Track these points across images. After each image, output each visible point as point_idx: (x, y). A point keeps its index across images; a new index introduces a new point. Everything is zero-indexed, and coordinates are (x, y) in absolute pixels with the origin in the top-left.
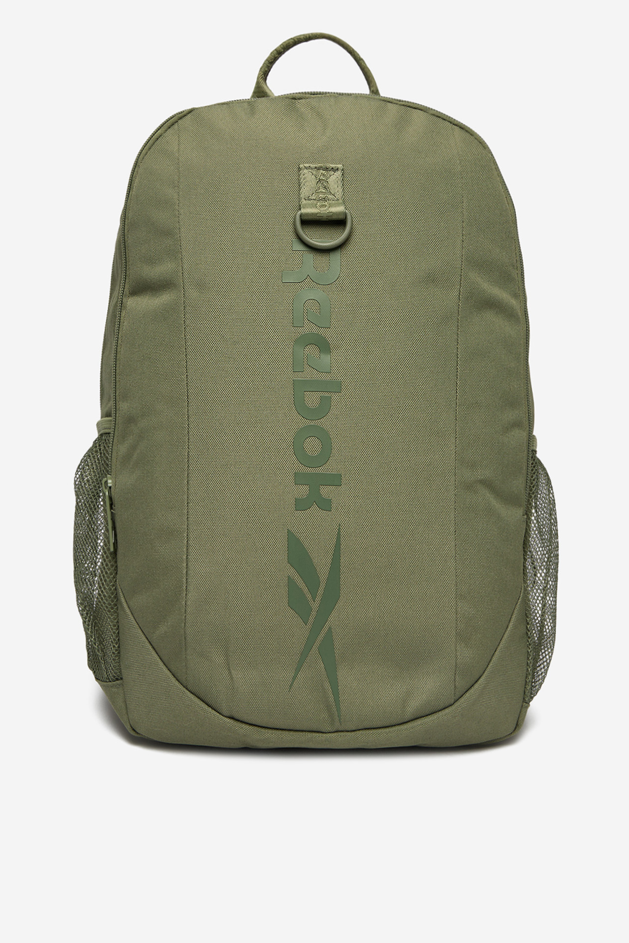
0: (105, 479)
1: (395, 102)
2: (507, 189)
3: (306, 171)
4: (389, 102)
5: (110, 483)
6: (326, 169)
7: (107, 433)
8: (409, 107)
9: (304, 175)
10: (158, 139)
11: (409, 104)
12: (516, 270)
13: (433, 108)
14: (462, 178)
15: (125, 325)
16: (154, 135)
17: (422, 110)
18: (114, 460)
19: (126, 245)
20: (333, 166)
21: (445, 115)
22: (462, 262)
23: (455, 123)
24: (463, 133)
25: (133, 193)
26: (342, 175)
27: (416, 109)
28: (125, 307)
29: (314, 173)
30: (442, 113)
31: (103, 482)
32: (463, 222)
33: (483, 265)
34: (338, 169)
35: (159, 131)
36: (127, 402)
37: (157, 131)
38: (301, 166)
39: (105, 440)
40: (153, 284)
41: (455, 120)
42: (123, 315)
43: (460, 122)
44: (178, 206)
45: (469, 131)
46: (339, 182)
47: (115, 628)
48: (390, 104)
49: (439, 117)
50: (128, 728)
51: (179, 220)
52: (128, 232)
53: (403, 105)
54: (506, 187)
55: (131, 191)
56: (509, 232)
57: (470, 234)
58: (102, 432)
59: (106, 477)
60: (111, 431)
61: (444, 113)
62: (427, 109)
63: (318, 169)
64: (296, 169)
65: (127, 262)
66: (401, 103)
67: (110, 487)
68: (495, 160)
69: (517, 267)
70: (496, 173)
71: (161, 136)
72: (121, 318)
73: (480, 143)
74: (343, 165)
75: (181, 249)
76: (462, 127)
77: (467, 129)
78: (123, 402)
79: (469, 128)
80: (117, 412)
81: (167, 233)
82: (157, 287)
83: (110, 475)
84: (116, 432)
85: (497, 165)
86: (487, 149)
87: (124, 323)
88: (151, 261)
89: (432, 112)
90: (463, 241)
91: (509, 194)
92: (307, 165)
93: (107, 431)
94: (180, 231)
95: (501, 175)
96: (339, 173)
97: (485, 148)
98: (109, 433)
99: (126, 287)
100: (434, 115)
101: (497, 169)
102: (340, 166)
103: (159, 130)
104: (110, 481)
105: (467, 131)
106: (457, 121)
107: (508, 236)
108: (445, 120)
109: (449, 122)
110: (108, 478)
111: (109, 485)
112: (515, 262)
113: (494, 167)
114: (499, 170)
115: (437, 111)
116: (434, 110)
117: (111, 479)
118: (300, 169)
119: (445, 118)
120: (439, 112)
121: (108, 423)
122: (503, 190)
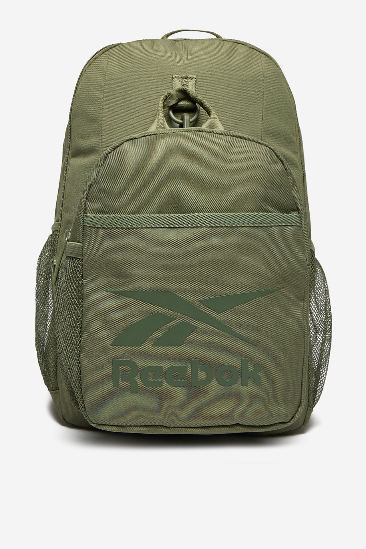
0: (53, 259)
1: (229, 40)
2: (290, 90)
3: (176, 79)
4: (225, 41)
5: (55, 262)
6: (187, 78)
7: (56, 231)
8: (236, 43)
9: (175, 82)
10: (96, 59)
11: (236, 42)
12: (295, 137)
13: (250, 44)
14: (264, 82)
15: (69, 173)
16: (93, 56)
17: (244, 45)
18: (58, 246)
19: (71, 128)
20: (191, 76)
21: (256, 47)
22: (262, 132)
23: (262, 52)
24: (266, 57)
25: (77, 93)
26: (195, 81)
27: (240, 44)
28: (69, 164)
29: (181, 80)
30: (255, 47)
31: (51, 261)
32: (263, 108)
33: (274, 134)
34: (193, 78)
35: (97, 55)
36: (68, 213)
37: (96, 54)
38: (174, 76)
39: (55, 235)
40: (85, 150)
41: (262, 50)
42: (68, 168)
43: (265, 52)
44: (103, 103)
45: (270, 57)
46: (194, 86)
47: (55, 358)
48: (226, 42)
49: (253, 49)
50: (61, 418)
51: (102, 112)
52: (72, 119)
53: (233, 42)
54: (290, 88)
55: (76, 92)
56: (291, 114)
57: (266, 116)
58: (54, 230)
59: (53, 258)
60: (58, 229)
61: (256, 46)
62: (247, 44)
63: (183, 78)
64: (171, 79)
65: (71, 139)
66: (232, 41)
67: (55, 265)
68: (283, 73)
69: (296, 135)
70: (283, 80)
71: (98, 57)
72: (67, 170)
73: (275, 63)
74: (196, 76)
75: (102, 130)
76: (266, 55)
77: (268, 56)
78: (66, 213)
79: (270, 55)
80: (62, 218)
81: (94, 120)
82: (86, 152)
83: (56, 256)
84: (61, 229)
85: (284, 76)
86: (279, 67)
87: (68, 172)
88: (84, 137)
89: (249, 46)
90: (263, 120)
91: (291, 93)
92: (177, 76)
93: (56, 229)
94: (102, 119)
95: (287, 81)
96: (194, 80)
97: (278, 67)
98: (57, 231)
99: (70, 152)
100: (250, 47)
101: (284, 78)
102: (194, 76)
103: (97, 53)
104: (55, 261)
105: (268, 57)
106: (263, 51)
107: (291, 116)
108: (256, 50)
109: (259, 51)
110: (54, 258)
111: (55, 264)
112: (295, 132)
113: (282, 77)
114: (285, 79)
115: (252, 45)
116: (251, 45)
117: (55, 259)
118: (173, 78)
119: (256, 49)
120: (254, 46)
121: (57, 225)
122: (287, 90)
